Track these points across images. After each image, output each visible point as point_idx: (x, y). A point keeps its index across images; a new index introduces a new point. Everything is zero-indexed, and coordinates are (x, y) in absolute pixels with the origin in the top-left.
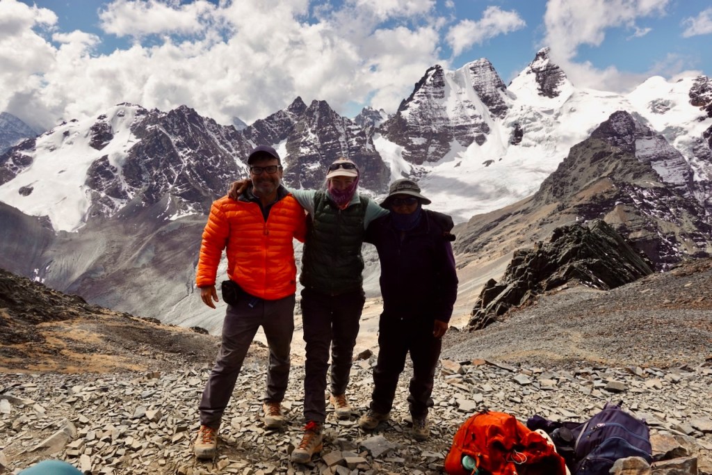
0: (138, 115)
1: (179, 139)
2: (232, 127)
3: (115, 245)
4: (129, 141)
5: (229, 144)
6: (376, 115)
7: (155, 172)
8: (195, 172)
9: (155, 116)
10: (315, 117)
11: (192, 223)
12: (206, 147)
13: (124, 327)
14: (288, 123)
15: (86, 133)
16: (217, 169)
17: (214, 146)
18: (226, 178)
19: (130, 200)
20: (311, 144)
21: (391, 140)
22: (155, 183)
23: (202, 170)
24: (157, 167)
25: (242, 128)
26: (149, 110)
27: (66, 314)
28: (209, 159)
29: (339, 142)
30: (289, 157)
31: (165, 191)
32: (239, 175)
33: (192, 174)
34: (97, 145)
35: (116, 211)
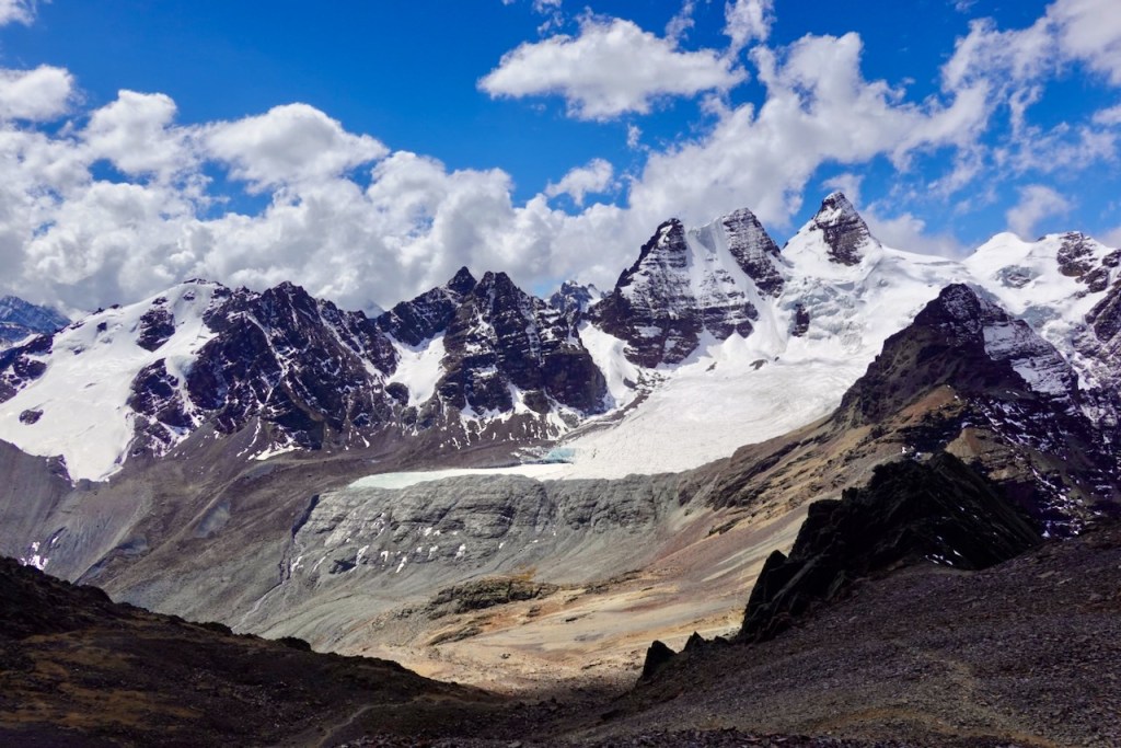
0: (216, 297)
1: (277, 333)
2: (361, 314)
3: (166, 502)
4: (199, 337)
5: (355, 339)
6: (582, 295)
7: (237, 384)
8: (301, 383)
9: (243, 298)
10: (489, 297)
11: (293, 464)
12: (319, 344)
13: (169, 641)
14: (448, 305)
15: (133, 325)
16: (335, 379)
17: (332, 343)
18: (348, 393)
19: (194, 429)
20: (483, 338)
21: (607, 330)
22: (236, 401)
23: (310, 380)
24: (241, 376)
25: (377, 314)
26: (232, 290)
27: (72, 618)
28: (323, 363)
29: (526, 335)
30: (447, 358)
31: (253, 413)
32: (369, 387)
33: (296, 386)
34: (149, 343)
35: (172, 446)
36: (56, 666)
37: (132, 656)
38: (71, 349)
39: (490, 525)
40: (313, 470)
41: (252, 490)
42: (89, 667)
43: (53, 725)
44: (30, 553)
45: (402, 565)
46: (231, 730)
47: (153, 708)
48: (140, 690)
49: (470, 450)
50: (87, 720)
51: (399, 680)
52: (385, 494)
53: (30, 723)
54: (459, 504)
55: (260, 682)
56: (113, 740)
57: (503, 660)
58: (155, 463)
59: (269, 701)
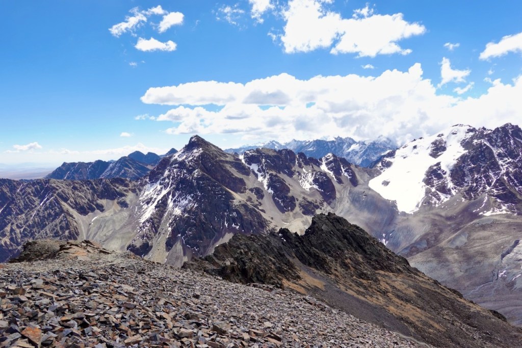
0: (468, 133)
1: (501, 150)
3: (437, 228)
4: (458, 152)
7: (476, 176)
8: (513, 178)
9: (482, 132)
11: (504, 221)
13: (432, 291)
15: (427, 146)
19: (452, 196)
22: (475, 184)
24: (478, 172)
26: (477, 129)
31: (483, 191)
33: (510, 179)
34: (434, 154)
35: (441, 203)
36: (387, 285)
37: (416, 292)
38: (402, 156)
40: (517, 226)
41: (479, 230)
42: (399, 290)
43: (384, 308)
44: (382, 237)
46: (459, 344)
47: (423, 318)
48: (418, 308)
50: (397, 311)
53: (376, 304)
55: (476, 327)
56: (406, 324)
58: (433, 209)
59: (480, 338)
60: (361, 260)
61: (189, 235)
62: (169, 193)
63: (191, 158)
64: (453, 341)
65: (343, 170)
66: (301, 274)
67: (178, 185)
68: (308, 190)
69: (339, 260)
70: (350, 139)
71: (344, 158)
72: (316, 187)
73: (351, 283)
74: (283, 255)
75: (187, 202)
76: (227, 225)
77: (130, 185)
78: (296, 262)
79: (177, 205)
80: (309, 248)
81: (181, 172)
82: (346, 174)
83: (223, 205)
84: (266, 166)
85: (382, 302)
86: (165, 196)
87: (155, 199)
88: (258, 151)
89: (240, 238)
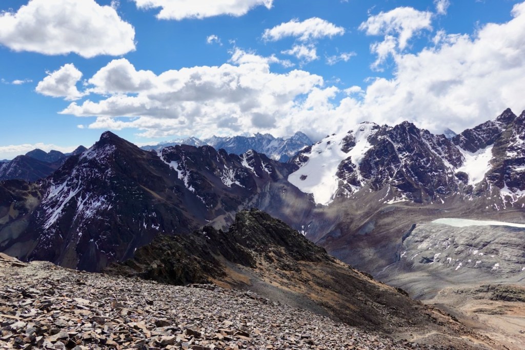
0: (373, 129)
1: (400, 145)
2: (443, 136)
4: (365, 147)
5: (440, 148)
7: (381, 168)
8: (410, 170)
9: (385, 129)
11: (404, 208)
12: (420, 151)
13: (348, 275)
14: (496, 131)
15: (340, 142)
16: (428, 168)
17: (427, 150)
18: (434, 175)
19: (362, 187)
20: (519, 149)
22: (380, 176)
23: (415, 169)
24: (382, 165)
25: (452, 136)
26: (381, 126)
28: (422, 160)
30: (494, 160)
31: (387, 182)
32: (446, 173)
33: (408, 171)
34: (346, 150)
35: (352, 194)
36: (308, 274)
37: (334, 277)
38: (317, 152)
39: (516, 256)
40: (414, 211)
41: (384, 217)
42: (318, 278)
43: (306, 296)
44: (301, 229)
45: (459, 267)
46: (371, 321)
47: (341, 301)
48: (336, 292)
49: (505, 211)
50: (317, 298)
51: (454, 324)
52: (452, 229)
53: (299, 293)
54: (496, 241)
55: (384, 304)
56: (326, 309)
57: (520, 334)
58: (345, 200)
59: (388, 314)
60: (284, 253)
61: (103, 239)
62: (78, 195)
63: (103, 156)
64: (366, 319)
65: (263, 166)
66: (226, 271)
67: (88, 186)
68: (230, 186)
69: (263, 254)
70: (269, 135)
71: (264, 154)
72: (237, 183)
73: (275, 275)
74: (208, 254)
75: (99, 204)
76: (146, 226)
77: (30, 188)
78: (221, 258)
79: (88, 208)
80: (233, 244)
81: (91, 171)
82: (266, 170)
83: (141, 206)
84: (186, 163)
85: (303, 290)
86: (73, 198)
87: (62, 202)
88: (177, 147)
89: (163, 238)
